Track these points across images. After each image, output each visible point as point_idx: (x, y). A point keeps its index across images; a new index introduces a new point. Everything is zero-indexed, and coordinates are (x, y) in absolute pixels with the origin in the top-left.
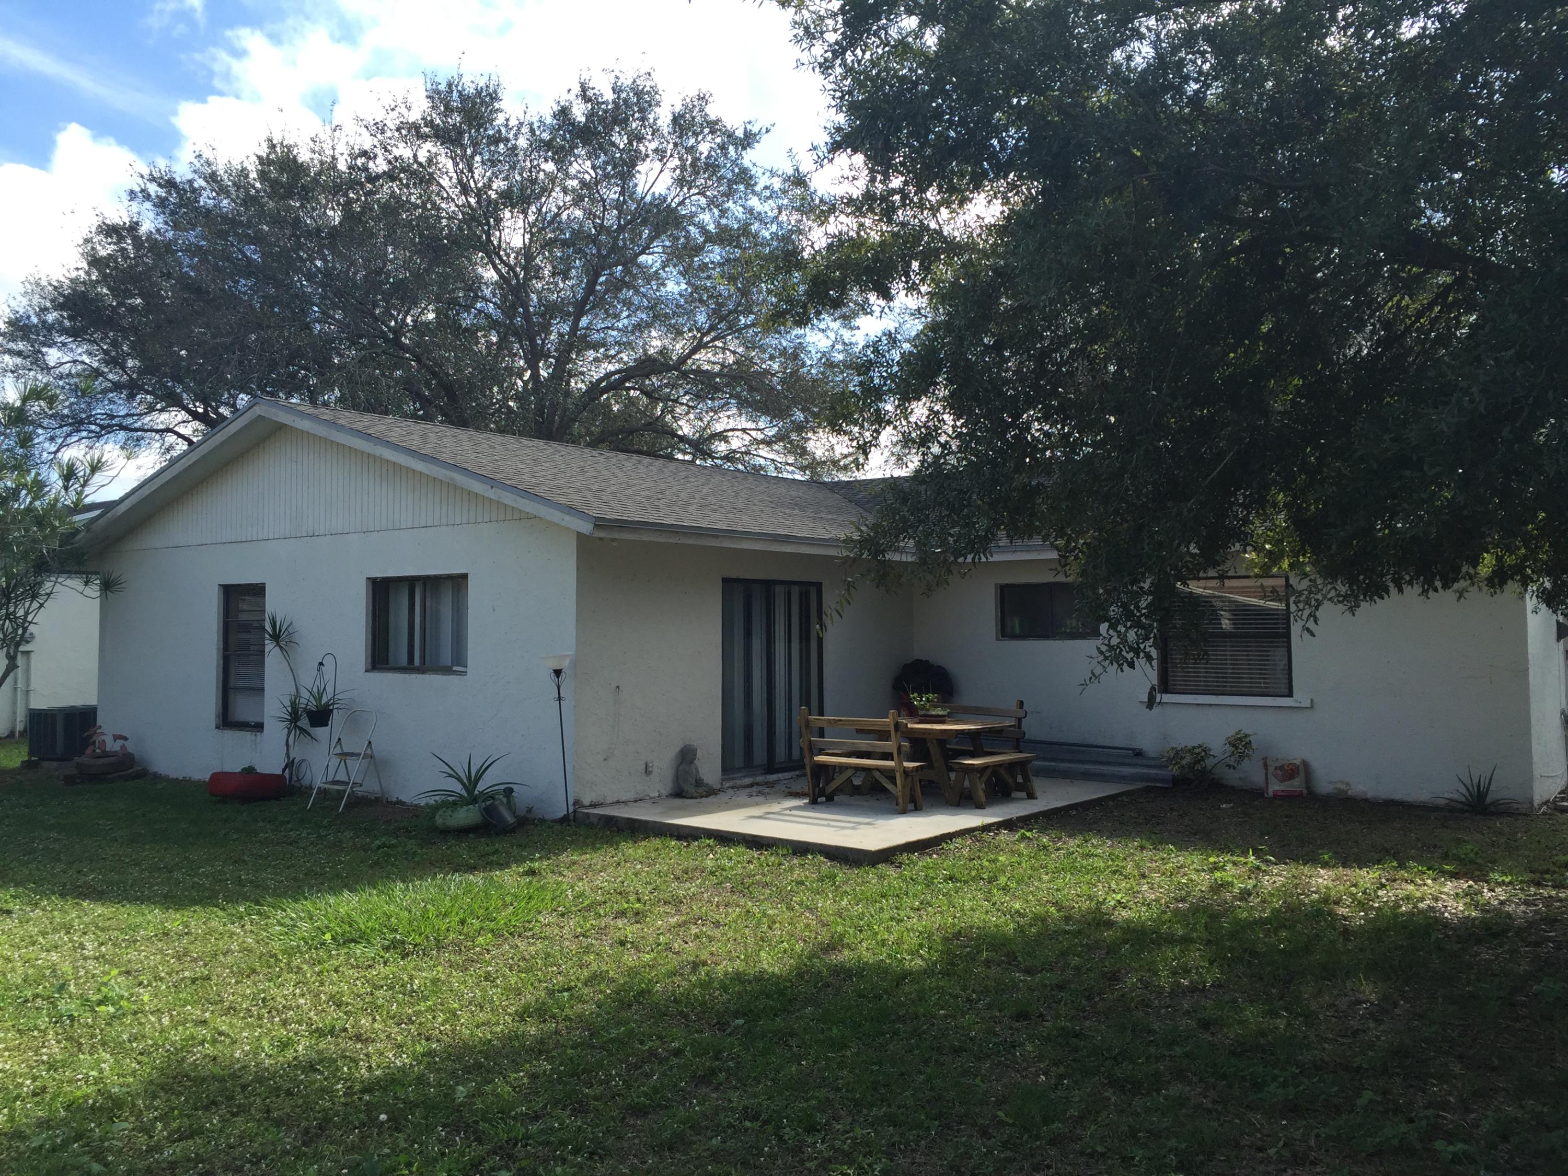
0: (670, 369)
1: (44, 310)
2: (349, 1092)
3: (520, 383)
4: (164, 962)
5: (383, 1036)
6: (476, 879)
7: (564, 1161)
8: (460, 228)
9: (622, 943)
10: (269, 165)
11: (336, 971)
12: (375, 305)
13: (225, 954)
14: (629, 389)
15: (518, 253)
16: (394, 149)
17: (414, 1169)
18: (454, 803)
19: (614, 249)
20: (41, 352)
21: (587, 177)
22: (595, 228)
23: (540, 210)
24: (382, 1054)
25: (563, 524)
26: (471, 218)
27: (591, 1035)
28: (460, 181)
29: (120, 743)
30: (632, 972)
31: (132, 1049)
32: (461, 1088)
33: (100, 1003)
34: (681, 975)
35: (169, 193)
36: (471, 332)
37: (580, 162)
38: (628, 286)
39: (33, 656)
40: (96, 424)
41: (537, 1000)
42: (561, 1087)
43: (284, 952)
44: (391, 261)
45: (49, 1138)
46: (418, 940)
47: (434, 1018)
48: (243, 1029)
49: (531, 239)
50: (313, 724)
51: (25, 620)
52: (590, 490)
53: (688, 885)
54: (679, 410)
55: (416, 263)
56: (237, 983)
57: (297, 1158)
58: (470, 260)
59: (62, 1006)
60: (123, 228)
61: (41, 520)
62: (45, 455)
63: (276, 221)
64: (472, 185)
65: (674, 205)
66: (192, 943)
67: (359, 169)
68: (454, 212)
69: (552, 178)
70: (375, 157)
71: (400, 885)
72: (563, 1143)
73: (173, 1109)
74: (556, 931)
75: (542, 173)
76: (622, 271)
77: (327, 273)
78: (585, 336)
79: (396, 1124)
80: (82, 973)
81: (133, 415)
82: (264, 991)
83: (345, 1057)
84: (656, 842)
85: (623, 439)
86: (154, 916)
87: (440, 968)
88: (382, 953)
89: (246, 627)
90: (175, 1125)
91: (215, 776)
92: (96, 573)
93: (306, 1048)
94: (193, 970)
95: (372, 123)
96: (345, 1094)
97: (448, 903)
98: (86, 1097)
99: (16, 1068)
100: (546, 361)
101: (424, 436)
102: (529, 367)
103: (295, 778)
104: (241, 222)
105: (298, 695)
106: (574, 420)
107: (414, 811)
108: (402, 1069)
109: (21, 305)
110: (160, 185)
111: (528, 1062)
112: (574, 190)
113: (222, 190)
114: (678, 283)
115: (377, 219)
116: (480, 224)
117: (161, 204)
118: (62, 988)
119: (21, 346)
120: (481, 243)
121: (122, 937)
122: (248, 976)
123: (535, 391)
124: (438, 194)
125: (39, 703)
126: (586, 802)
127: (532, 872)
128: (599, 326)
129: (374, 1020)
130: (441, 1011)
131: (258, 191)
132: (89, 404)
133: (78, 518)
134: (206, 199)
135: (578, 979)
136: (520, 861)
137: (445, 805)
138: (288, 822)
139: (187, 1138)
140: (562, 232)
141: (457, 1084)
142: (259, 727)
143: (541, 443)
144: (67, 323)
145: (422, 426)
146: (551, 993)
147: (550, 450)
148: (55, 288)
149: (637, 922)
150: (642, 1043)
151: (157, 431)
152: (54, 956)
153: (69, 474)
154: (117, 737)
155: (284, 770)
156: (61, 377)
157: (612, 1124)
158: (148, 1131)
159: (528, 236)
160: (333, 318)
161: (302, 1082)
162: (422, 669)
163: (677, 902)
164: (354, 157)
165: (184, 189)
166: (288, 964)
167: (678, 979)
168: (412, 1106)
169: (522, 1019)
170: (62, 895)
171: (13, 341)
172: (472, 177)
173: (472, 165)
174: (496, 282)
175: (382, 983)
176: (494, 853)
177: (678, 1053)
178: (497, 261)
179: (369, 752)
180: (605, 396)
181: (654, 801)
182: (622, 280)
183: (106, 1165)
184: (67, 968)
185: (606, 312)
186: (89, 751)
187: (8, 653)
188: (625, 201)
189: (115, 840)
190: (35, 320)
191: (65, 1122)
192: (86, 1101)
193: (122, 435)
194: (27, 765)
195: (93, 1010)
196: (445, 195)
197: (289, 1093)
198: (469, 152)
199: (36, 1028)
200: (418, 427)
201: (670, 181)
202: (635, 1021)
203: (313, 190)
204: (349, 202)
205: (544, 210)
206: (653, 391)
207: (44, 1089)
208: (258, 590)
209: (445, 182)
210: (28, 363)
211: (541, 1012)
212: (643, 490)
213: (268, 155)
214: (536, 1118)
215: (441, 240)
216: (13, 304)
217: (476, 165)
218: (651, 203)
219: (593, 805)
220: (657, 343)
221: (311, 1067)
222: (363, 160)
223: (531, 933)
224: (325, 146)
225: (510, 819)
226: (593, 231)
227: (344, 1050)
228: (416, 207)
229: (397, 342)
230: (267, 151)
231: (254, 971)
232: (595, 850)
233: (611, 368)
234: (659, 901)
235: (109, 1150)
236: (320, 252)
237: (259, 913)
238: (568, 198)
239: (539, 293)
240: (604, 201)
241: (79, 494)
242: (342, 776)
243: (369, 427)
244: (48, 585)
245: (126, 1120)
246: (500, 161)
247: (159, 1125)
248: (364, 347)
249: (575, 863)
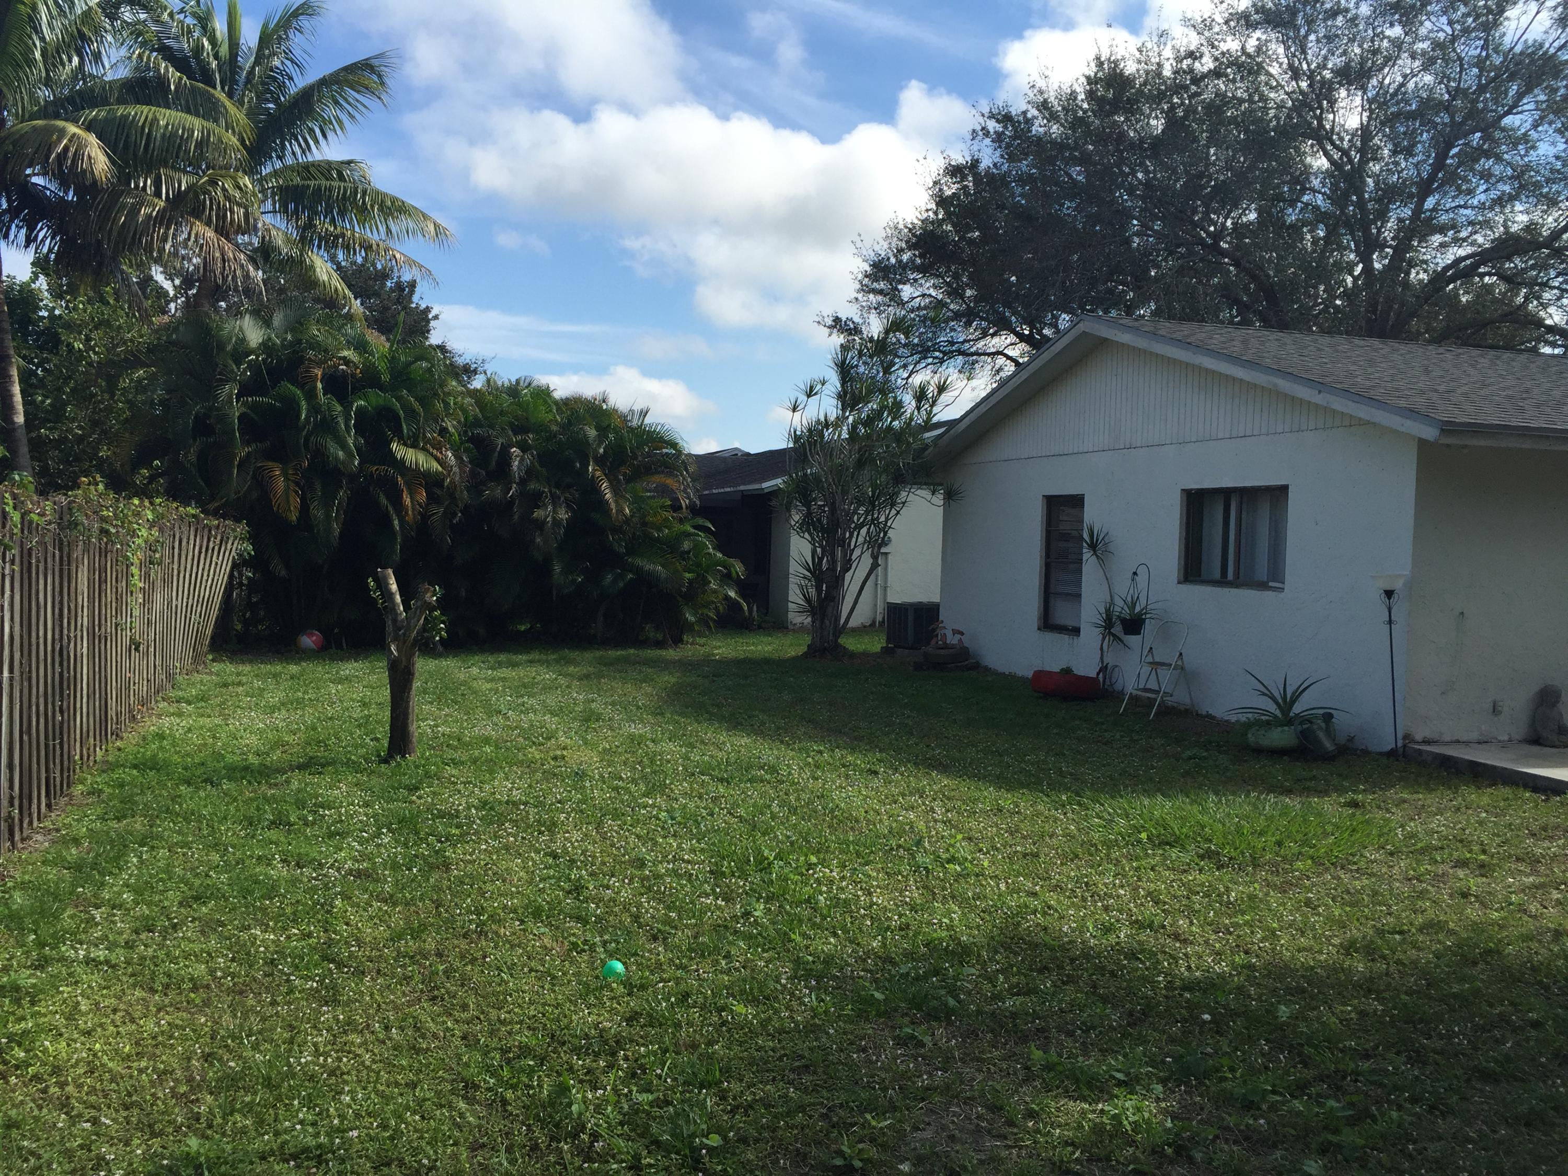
0: (1539, 246)
1: (900, 251)
2: (1170, 986)
3: (1349, 280)
4: (998, 835)
5: (1201, 940)
6: (1293, 803)
7: (1400, 1108)
8: (1289, 117)
9: (1465, 895)
10: (1096, 83)
11: (1153, 869)
12: (1195, 212)
13: (1051, 837)
14: (1484, 274)
15: (1353, 135)
16: (1222, 44)
17: (1238, 1075)
18: (1268, 723)
19: (1473, 113)
20: (897, 289)
21: (1441, 35)
22: (1448, 92)
23: (1382, 83)
24: (1200, 957)
25: (1402, 429)
26: (1302, 104)
27: (1428, 985)
28: (1291, 66)
29: (958, 637)
30: (1476, 927)
31: (976, 906)
32: (1283, 1008)
33: (949, 862)
34: (1540, 941)
35: (1005, 127)
36: (1295, 229)
37: (1433, 19)
38: (1487, 155)
39: (890, 557)
40: (940, 351)
41: (1364, 937)
42: (1394, 1031)
43: (1104, 843)
44: (1214, 164)
45: (914, 968)
46: (1233, 854)
47: (1252, 933)
48: (1069, 907)
49: (1369, 118)
50: (1127, 632)
51: (885, 525)
52: (1436, 391)
53: (1546, 844)
54: (1547, 295)
55: (1239, 162)
56: (1062, 864)
57: (1123, 1035)
58: (1297, 149)
59: (919, 858)
60: (965, 167)
61: (898, 436)
62: (899, 381)
63: (1101, 139)
64: (1305, 66)
65: (1552, 51)
66: (1022, 821)
67: (1184, 72)
68: (1282, 100)
69: (1397, 44)
70: (1201, 56)
71: (1212, 797)
72: (1396, 1088)
73: (1012, 966)
74: (1384, 870)
75: (1385, 41)
76: (1481, 138)
77: (1148, 185)
78: (1431, 218)
79: (1217, 1027)
80: (933, 833)
81: (969, 341)
82: (1086, 876)
83: (1165, 952)
84: (1506, 791)
85: (1473, 334)
86: (990, 792)
87: (1256, 885)
88: (1197, 860)
89: (1066, 537)
90: (1015, 980)
91: (1039, 674)
92: (941, 484)
93: (1127, 936)
94: (1023, 845)
95: (1200, 20)
96: (1166, 988)
97: (1262, 821)
98: (941, 940)
99: (886, 903)
100: (1382, 250)
101: (1245, 342)
102: (1361, 261)
103: (1108, 683)
104: (1069, 144)
105: (1112, 603)
106: (1413, 315)
107: (1224, 727)
108: (1221, 976)
109: (883, 248)
110: (998, 121)
111: (1356, 998)
112: (1424, 53)
113: (1053, 117)
114: (1553, 144)
115: (1201, 122)
116: (1312, 109)
117: (998, 138)
118: (919, 843)
119: (882, 285)
120: (1313, 129)
121: (963, 807)
122: (1072, 860)
123: (1368, 285)
124: (1267, 84)
125: (895, 598)
126: (1419, 737)
127: (1354, 804)
128: (1448, 206)
129: (1192, 923)
130: (1260, 928)
131: (1085, 112)
132: (934, 333)
133: (927, 435)
134: (1038, 128)
135: (1411, 924)
136: (1341, 791)
137: (1258, 724)
138: (1103, 724)
139: (1025, 994)
140: (1407, 103)
141: (1279, 1003)
142: (1076, 631)
143: (1376, 342)
144: (918, 261)
145: (1244, 332)
146: (1380, 932)
147: (1387, 349)
148: (910, 230)
149: (1482, 876)
150: (1491, 1005)
151: (989, 354)
152: (912, 816)
153: (921, 395)
154: (955, 632)
155: (1098, 674)
156: (912, 311)
157: (1455, 1082)
158: (992, 980)
159: (1365, 114)
160: (1152, 229)
161: (1124, 966)
162: (1236, 584)
163: (1534, 861)
164: (1179, 60)
165: (1019, 122)
166: (1108, 855)
167: (1534, 945)
168: (1234, 1014)
169: (1348, 954)
170: (916, 764)
171: (877, 281)
172: (1305, 59)
173: (1306, 45)
174: (1327, 170)
175: (1198, 889)
176: (1311, 779)
177: (1536, 1025)
178: (1329, 148)
179: (1179, 663)
180: (1451, 286)
181: (1504, 745)
182: (1479, 148)
183: (959, 1002)
184: (921, 825)
185: (1458, 188)
186: (933, 642)
187: (872, 553)
188: (1488, 56)
189: (955, 721)
190: (893, 260)
191: (924, 958)
192: (941, 944)
193: (960, 359)
194: (885, 650)
195: (943, 866)
196: (1275, 84)
197: (1113, 974)
198: (1303, 32)
199: (900, 873)
200: (1238, 333)
201: (1548, 23)
202: (1482, 981)
203: (1138, 101)
204: (1173, 108)
205: (1387, 81)
206: (1515, 275)
207: (908, 926)
208: (1077, 501)
209: (1274, 70)
210: (887, 300)
211: (1370, 952)
212: (1504, 389)
213: (1096, 74)
214: (1367, 1056)
215: (1269, 132)
216: (877, 248)
217: (1310, 45)
218: (1522, 53)
219: (1427, 742)
220: (1523, 219)
221: (1132, 956)
222: (1189, 61)
223: (1355, 867)
224: (1150, 54)
225: (1329, 746)
226: (1446, 97)
227: (1163, 946)
228: (1241, 101)
229: (1215, 247)
230: (1095, 69)
231: (1077, 856)
232: (1431, 790)
233: (1462, 252)
234: (1510, 856)
235: (961, 988)
236: (1142, 164)
237: (1079, 804)
238: (1417, 63)
239: (1376, 176)
240: (1460, 59)
241: (929, 413)
242: (1153, 685)
243: (1187, 336)
244: (904, 494)
245: (973, 966)
246: (1337, 36)
247: (1001, 978)
248: (1182, 256)
249: (1405, 801)
